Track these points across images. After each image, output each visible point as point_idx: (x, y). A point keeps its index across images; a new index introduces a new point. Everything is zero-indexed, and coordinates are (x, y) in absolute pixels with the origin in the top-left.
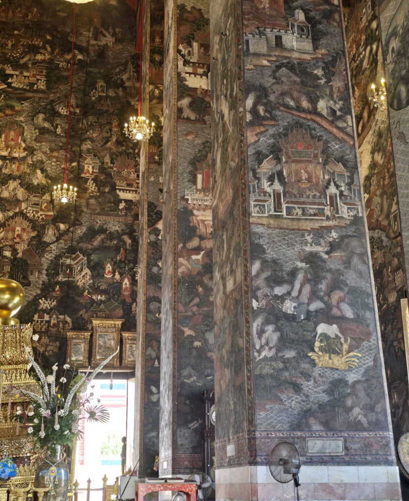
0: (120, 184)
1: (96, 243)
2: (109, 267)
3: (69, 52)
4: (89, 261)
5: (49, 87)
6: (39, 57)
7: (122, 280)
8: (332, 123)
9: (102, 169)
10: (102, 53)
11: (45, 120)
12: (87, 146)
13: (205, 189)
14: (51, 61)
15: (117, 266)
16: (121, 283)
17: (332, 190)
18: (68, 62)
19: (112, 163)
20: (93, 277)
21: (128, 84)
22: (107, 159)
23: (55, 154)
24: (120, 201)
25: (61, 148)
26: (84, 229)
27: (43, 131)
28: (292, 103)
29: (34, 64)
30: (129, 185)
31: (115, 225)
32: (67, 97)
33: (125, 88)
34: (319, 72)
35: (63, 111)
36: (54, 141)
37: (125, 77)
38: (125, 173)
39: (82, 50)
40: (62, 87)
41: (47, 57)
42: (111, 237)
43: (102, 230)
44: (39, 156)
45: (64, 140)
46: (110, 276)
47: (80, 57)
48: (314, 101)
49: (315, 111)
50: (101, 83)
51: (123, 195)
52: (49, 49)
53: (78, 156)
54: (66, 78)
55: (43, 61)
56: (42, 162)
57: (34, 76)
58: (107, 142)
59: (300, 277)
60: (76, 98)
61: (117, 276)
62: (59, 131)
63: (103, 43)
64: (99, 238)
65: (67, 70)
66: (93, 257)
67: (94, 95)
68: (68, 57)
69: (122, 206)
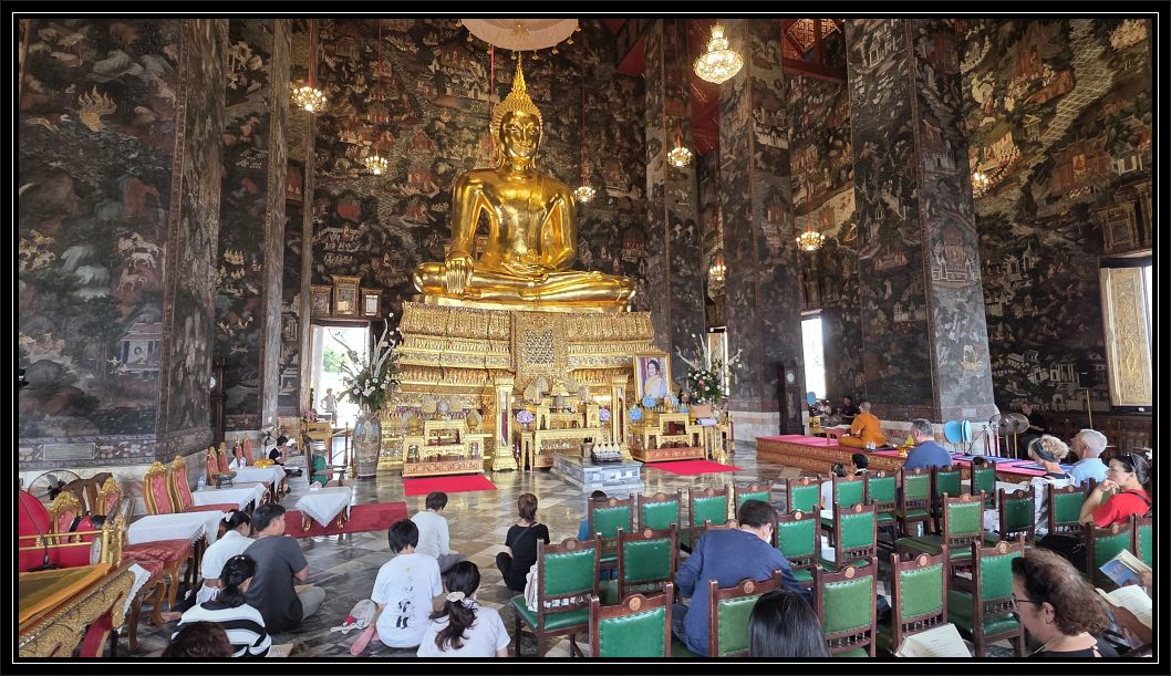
0: (609, 184)
1: (594, 231)
2: (604, 250)
3: (567, 69)
4: (590, 245)
5: (553, 100)
6: (544, 72)
7: (613, 260)
8: (966, 219)
9: (596, 171)
10: (591, 70)
11: (552, 127)
12: (584, 151)
13: (773, 222)
14: (553, 76)
15: (610, 249)
16: (612, 262)
17: (968, 263)
18: (566, 77)
19: (603, 166)
21: (611, 100)
22: (599, 164)
23: (561, 157)
24: (609, 198)
25: (565, 152)
26: (585, 220)
27: (551, 137)
28: (947, 206)
30: (615, 185)
31: (606, 218)
32: (567, 109)
33: (609, 103)
34: (959, 185)
35: (565, 121)
36: (560, 146)
37: (608, 93)
38: (611, 175)
39: (577, 68)
40: (563, 100)
41: (550, 72)
42: (604, 226)
43: (598, 221)
44: (550, 158)
45: (567, 146)
47: (575, 74)
48: (957, 205)
49: (958, 212)
50: (591, 98)
51: (612, 193)
52: (551, 65)
53: (577, 160)
54: (566, 91)
55: (547, 76)
57: (542, 89)
59: (956, 316)
60: (573, 110)
61: (610, 258)
62: (563, 137)
64: (596, 227)
65: (566, 84)
66: (593, 242)
67: (587, 108)
68: (566, 73)
69: (611, 201)
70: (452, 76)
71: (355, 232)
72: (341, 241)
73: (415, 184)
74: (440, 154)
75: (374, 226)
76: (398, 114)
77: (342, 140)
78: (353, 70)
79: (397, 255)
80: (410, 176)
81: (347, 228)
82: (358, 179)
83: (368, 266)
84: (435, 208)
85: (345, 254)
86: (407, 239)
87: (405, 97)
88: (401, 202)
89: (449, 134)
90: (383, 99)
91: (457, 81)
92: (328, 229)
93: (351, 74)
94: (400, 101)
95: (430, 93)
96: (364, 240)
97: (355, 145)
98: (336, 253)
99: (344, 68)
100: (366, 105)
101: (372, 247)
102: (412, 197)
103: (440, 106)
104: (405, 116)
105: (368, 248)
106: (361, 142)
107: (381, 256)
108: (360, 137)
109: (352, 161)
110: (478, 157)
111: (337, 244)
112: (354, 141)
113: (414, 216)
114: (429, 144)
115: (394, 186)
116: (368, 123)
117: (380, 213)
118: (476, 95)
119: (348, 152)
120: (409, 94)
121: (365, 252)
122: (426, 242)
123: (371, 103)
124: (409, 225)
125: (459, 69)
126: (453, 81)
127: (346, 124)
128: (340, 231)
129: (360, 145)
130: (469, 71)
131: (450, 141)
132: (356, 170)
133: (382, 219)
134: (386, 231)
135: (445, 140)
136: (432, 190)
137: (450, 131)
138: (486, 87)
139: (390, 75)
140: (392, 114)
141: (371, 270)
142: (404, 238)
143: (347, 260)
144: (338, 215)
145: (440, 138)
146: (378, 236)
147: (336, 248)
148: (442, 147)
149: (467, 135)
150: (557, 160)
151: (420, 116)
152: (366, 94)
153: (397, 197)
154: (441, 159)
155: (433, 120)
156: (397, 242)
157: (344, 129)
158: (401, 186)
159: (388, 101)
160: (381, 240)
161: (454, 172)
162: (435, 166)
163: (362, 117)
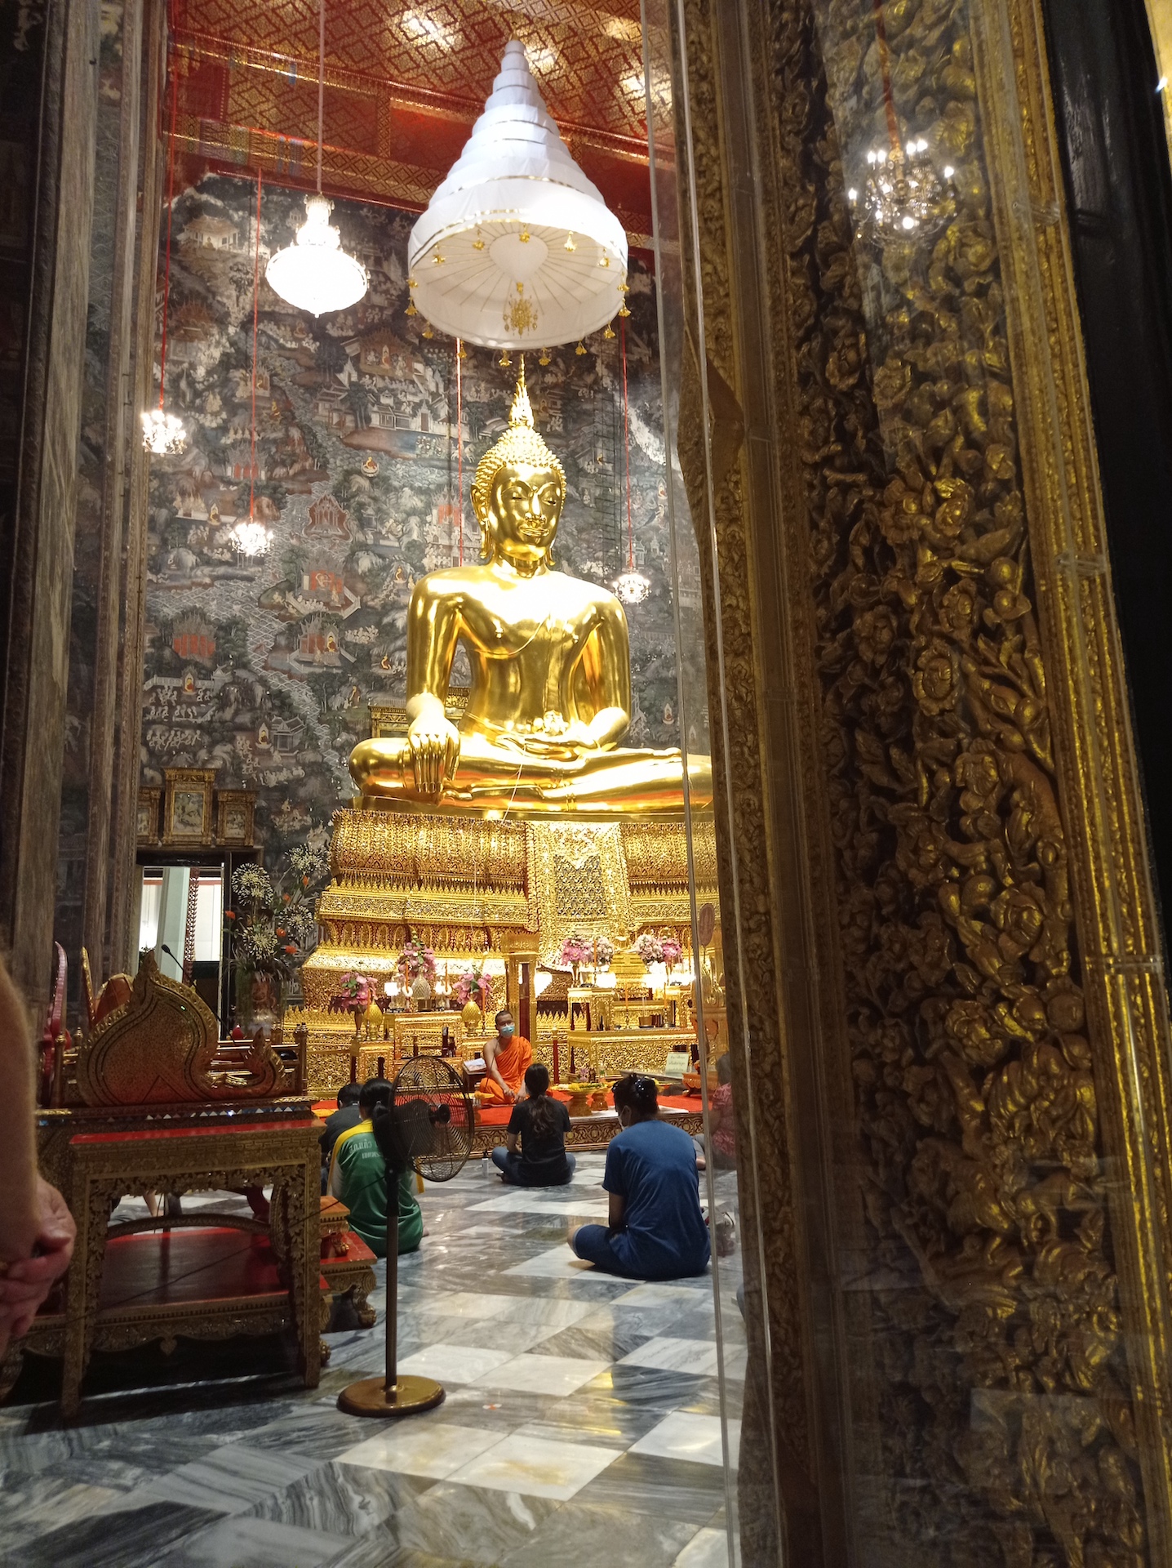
2: (667, 710)
4: (642, 700)
9: (650, 561)
14: (565, 386)
18: (589, 387)
19: (662, 550)
20: (648, 724)
22: (655, 545)
23: (584, 536)
25: (592, 526)
29: (543, 390)
30: (686, 585)
31: (671, 646)
32: (592, 445)
36: (582, 515)
38: (679, 566)
40: (586, 429)
41: (561, 379)
46: (669, 723)
47: (606, 380)
52: (562, 365)
54: (590, 414)
55: (555, 386)
56: (567, 548)
58: (652, 518)
60: (604, 447)
61: (680, 724)
62: (587, 499)
63: (636, 357)
64: (654, 665)
65: (590, 400)
68: (589, 379)
70: (381, 391)
71: (202, 684)
72: (179, 702)
73: (315, 593)
74: (360, 537)
75: (242, 673)
76: (283, 464)
77: (180, 515)
78: (200, 387)
79: (283, 727)
80: (306, 579)
81: (189, 679)
82: (212, 585)
83: (229, 747)
84: (350, 636)
85: (189, 726)
86: (303, 698)
87: (295, 433)
88: (291, 625)
89: (375, 499)
90: (256, 438)
91: (389, 401)
92: (156, 680)
93: (197, 394)
94: (287, 440)
95: (341, 424)
96: (222, 701)
97: (204, 523)
98: (170, 725)
99: (183, 384)
100: (224, 449)
101: (237, 713)
102: (309, 618)
103: (359, 448)
104: (297, 467)
105: (228, 714)
106: (216, 517)
107: (251, 730)
108: (215, 510)
109: (200, 554)
110: (430, 539)
111: (172, 708)
112: (202, 517)
113: (312, 651)
114: (342, 518)
115: (277, 597)
116: (229, 483)
117: (250, 648)
118: (424, 426)
119: (192, 537)
120: (301, 427)
121: (223, 722)
122: (336, 703)
123: (234, 445)
124: (305, 670)
125: (392, 379)
126: (384, 401)
127: (188, 484)
128: (177, 682)
129: (215, 523)
130: (412, 382)
131: (379, 510)
132: (207, 570)
133: (256, 660)
134: (263, 682)
135: (370, 511)
136: (348, 603)
137: (377, 493)
138: (444, 411)
139: (267, 394)
140: (272, 465)
141: (234, 755)
142: (295, 696)
143: (191, 737)
144: (175, 654)
145: (361, 506)
146: (247, 691)
147: (169, 717)
148: (363, 523)
149: (410, 500)
150: (577, 542)
151: (324, 466)
152: (223, 429)
153: (283, 618)
154: (363, 547)
155: (348, 474)
156: (282, 703)
157: (183, 493)
158: (290, 597)
159: (265, 441)
160: (252, 699)
161: (386, 568)
162: (352, 558)
163: (217, 471)
